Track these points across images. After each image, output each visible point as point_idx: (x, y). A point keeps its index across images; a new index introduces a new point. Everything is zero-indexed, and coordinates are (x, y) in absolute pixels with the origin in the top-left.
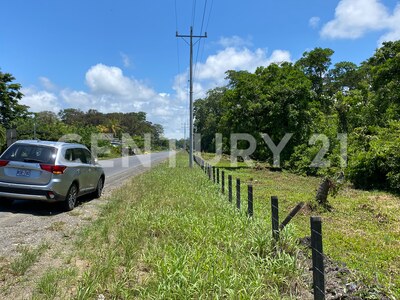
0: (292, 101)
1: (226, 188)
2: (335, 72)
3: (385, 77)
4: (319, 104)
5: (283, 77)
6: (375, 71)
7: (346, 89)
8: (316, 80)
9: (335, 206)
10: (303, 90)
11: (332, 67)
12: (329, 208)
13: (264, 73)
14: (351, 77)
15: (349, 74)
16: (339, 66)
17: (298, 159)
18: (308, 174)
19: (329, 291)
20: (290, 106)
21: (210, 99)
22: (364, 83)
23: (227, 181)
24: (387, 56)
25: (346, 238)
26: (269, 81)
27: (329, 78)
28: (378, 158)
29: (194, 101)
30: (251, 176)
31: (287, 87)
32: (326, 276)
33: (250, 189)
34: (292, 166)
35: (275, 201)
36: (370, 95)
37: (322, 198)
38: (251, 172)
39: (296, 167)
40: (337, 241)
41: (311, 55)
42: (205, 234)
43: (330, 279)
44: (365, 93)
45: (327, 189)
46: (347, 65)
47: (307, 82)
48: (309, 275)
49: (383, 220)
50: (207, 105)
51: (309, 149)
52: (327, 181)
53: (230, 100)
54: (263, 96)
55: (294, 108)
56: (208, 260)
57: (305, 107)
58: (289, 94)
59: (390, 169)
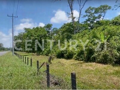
0: (42, 37)
1: (24, 60)
2: (53, 30)
3: (64, 32)
4: (49, 38)
5: (40, 31)
6: (62, 30)
7: (55, 34)
8: (48, 32)
9: (53, 63)
10: (45, 34)
11: (52, 29)
12: (51, 63)
13: (35, 29)
14: (57, 32)
15: (56, 31)
16: (54, 29)
17: (44, 52)
18: (46, 56)
19: (51, 82)
20: (42, 38)
21: (19, 36)
22: (59, 33)
23: (24, 59)
24: (64, 27)
25: (55, 70)
26: (36, 31)
27: (51, 32)
28: (62, 51)
29: (14, 36)
30: (31, 57)
31: (41, 33)
32: (50, 78)
33: (31, 60)
34: (42, 54)
35: (38, 62)
36: (61, 36)
37: (49, 61)
38: (31, 56)
39: (43, 54)
40: (53, 71)
41: (47, 25)
42: (18, 72)
43: (51, 79)
44: (60, 35)
45: (51, 59)
46: (56, 29)
47: (46, 32)
48: (46, 79)
49: (63, 65)
50: (18, 38)
51: (46, 49)
52: (51, 57)
53: (25, 36)
54: (35, 35)
55: (43, 39)
56: (19, 79)
57: (46, 38)
58: (42, 35)
59: (65, 53)
